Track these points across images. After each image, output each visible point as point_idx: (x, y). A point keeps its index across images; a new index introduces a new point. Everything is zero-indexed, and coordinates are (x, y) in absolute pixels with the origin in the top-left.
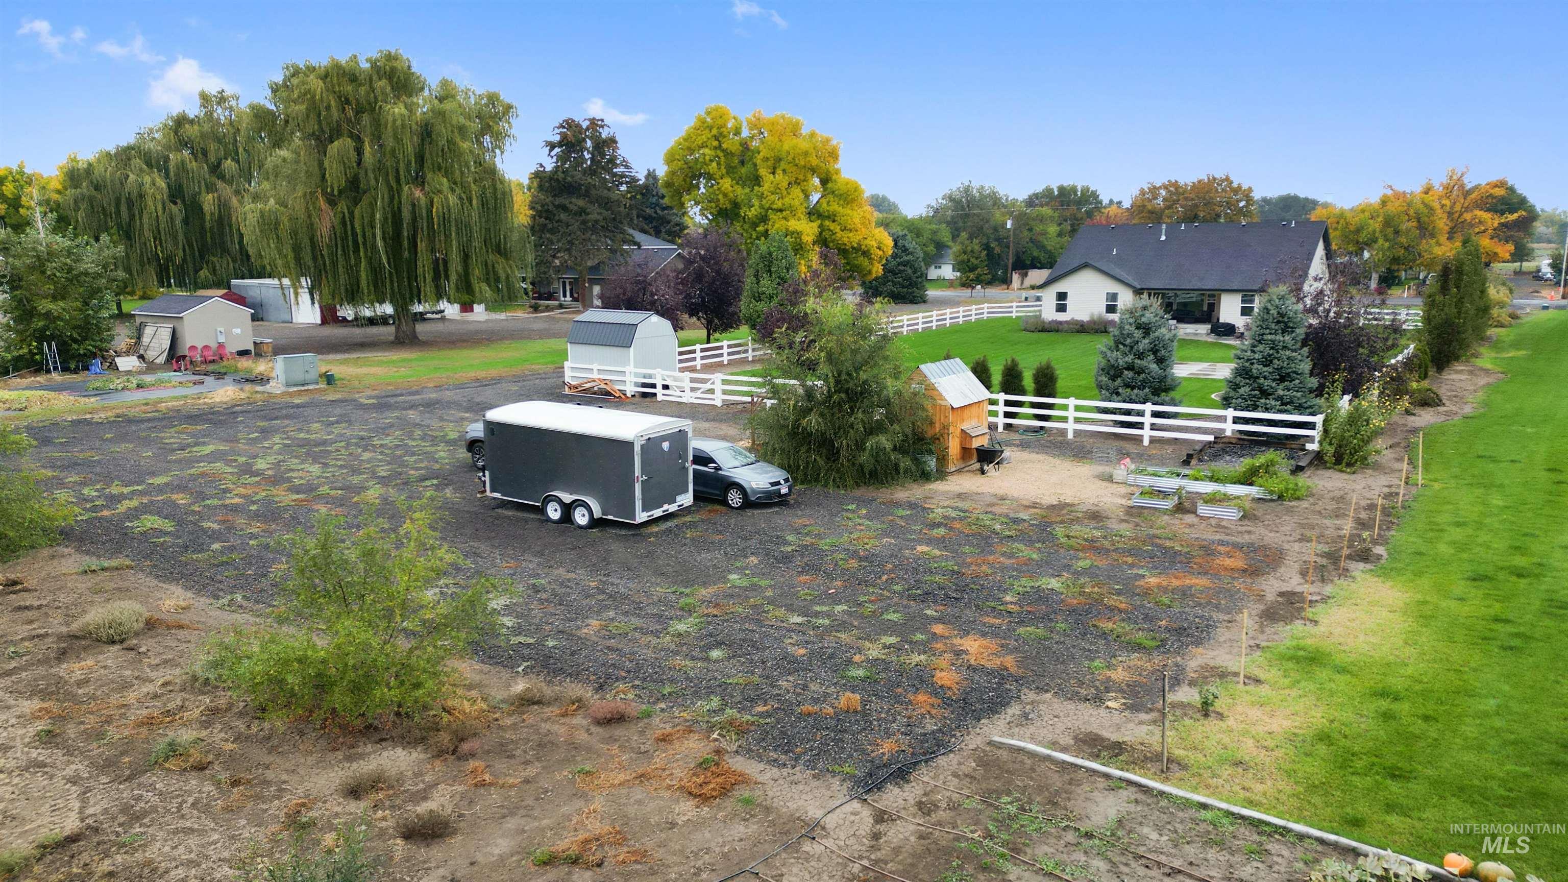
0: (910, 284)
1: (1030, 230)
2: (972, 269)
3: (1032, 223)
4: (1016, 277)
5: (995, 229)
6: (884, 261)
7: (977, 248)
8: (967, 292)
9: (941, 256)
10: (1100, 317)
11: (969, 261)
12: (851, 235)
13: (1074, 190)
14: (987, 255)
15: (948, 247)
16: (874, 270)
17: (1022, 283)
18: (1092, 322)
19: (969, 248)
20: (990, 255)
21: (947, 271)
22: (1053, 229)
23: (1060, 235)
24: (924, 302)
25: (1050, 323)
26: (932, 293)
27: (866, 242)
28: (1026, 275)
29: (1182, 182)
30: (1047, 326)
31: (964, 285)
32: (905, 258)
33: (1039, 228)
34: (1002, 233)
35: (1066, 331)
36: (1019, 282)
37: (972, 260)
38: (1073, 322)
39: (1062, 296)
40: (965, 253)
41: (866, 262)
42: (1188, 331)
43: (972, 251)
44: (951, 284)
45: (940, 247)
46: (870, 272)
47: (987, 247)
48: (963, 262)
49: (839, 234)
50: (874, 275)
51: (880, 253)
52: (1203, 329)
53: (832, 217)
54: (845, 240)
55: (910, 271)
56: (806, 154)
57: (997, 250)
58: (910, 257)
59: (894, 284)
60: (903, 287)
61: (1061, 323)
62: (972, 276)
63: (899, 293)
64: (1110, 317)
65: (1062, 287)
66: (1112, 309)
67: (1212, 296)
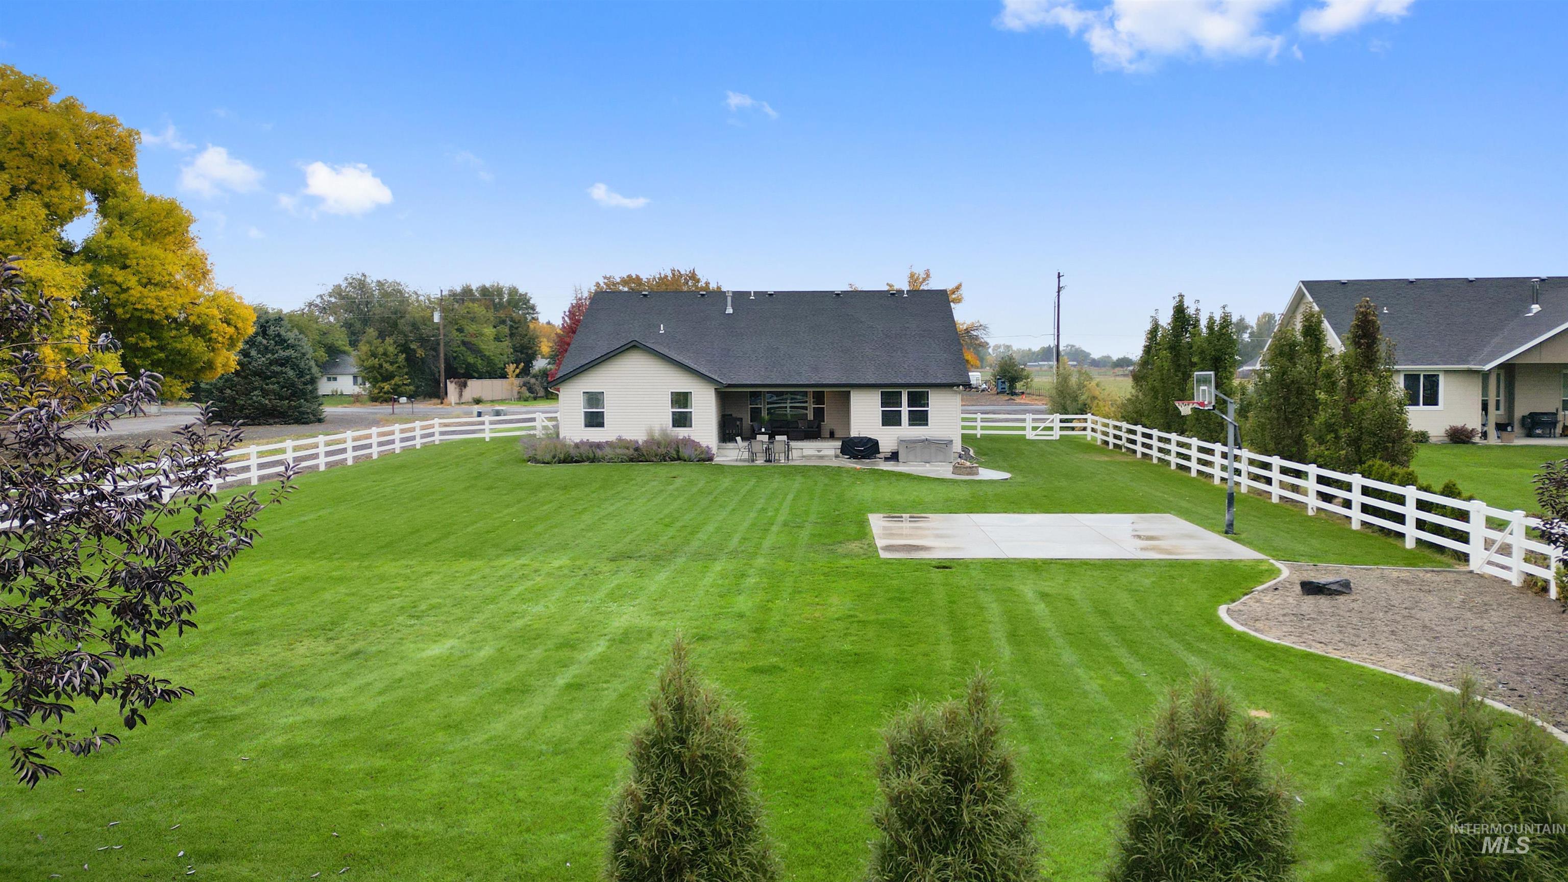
0: (293, 394)
1: (460, 330)
2: (387, 377)
3: (463, 322)
4: (452, 387)
5: (414, 326)
6: (240, 345)
7: (391, 349)
8: (386, 408)
9: (335, 365)
10: (664, 432)
11: (381, 366)
12: (163, 293)
13: (499, 291)
14: (407, 359)
15: (344, 352)
16: (219, 361)
17: (461, 395)
18: (651, 442)
19: (381, 350)
20: (411, 359)
21: (346, 384)
22: (489, 331)
23: (497, 339)
24: (320, 421)
25: (577, 446)
26: (329, 410)
27: (197, 309)
28: (465, 385)
29: (644, 277)
30: (574, 452)
31: (374, 399)
32: (282, 354)
33: (471, 328)
34: (425, 331)
35: (610, 460)
36: (457, 396)
37: (386, 366)
38: (622, 443)
39: (594, 399)
40: (374, 355)
41: (199, 347)
42: (806, 452)
43: (385, 354)
44: (356, 399)
45: (333, 352)
46: (210, 365)
47: (404, 348)
48: (372, 368)
49: (136, 292)
50: (220, 371)
51: (231, 330)
52: (828, 449)
53: (121, 260)
54: (152, 303)
55: (291, 373)
56: (51, 136)
57: (420, 353)
58: (290, 352)
59: (265, 393)
60: (282, 398)
61: (599, 446)
62: (387, 387)
63: (274, 408)
64: (682, 433)
65: (592, 382)
66: (681, 420)
67: (819, 397)
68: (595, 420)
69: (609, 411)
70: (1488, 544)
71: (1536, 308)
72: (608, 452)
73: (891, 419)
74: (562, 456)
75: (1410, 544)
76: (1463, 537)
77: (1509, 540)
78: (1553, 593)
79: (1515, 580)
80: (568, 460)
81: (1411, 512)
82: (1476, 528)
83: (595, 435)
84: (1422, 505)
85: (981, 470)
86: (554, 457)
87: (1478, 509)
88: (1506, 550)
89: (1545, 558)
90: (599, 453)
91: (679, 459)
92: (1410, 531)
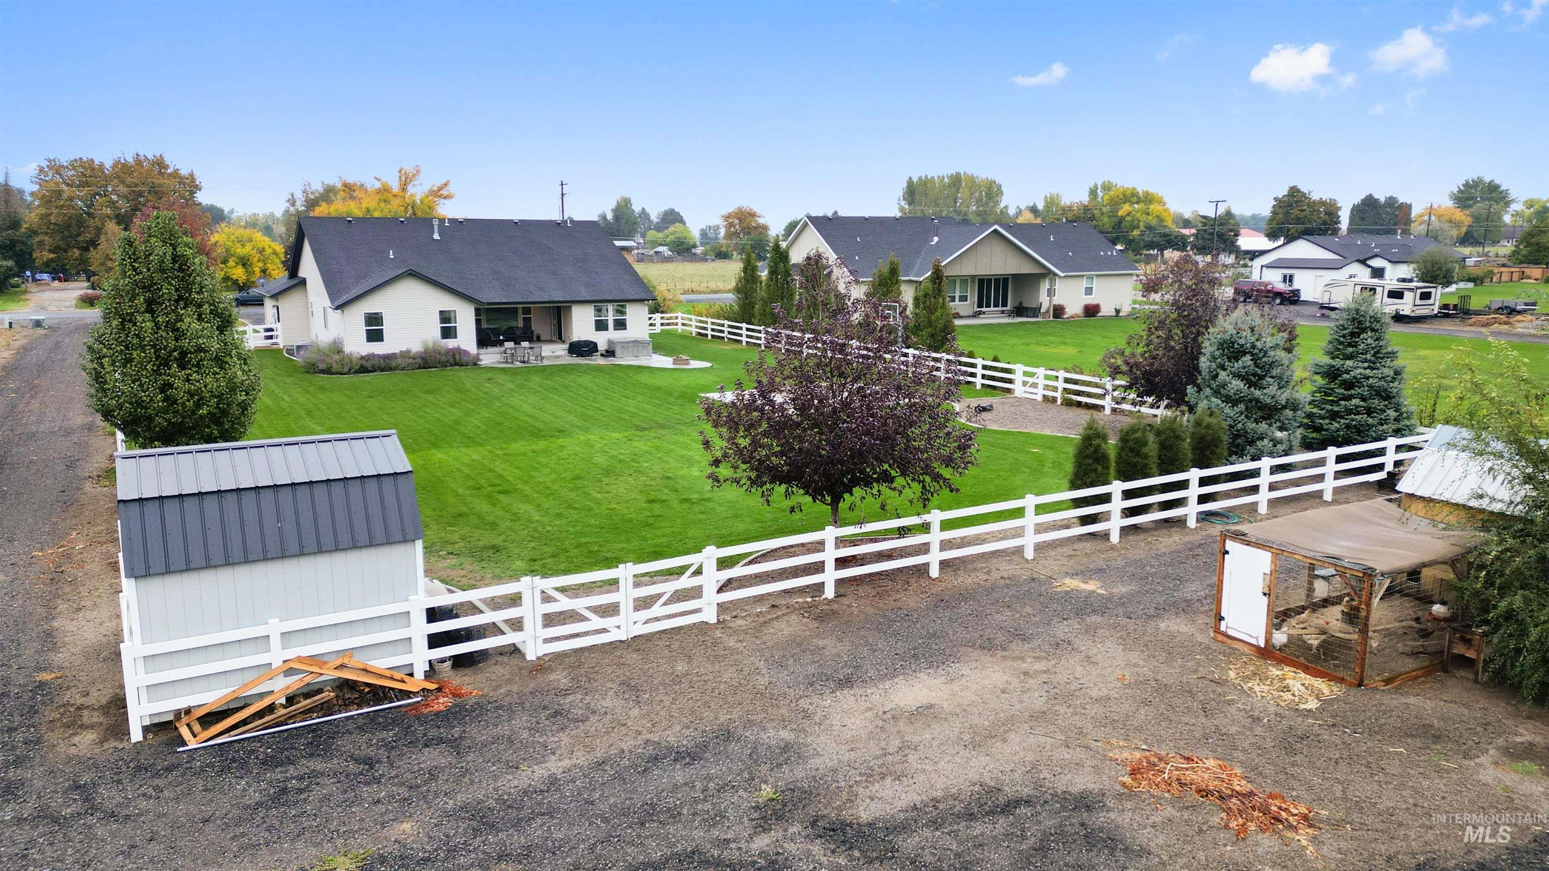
10: (436, 344)
30: (364, 364)
35: (403, 368)
39: (374, 319)
52: (557, 351)
61: (386, 357)
64: (451, 343)
65: (371, 305)
66: (448, 332)
67: (527, 311)
68: (375, 336)
69: (387, 328)
70: (1025, 384)
71: (936, 239)
72: (399, 361)
73: (601, 326)
74: (358, 367)
75: (979, 387)
76: (1010, 381)
77: (1036, 381)
78: (1059, 402)
79: (1039, 398)
80: (363, 370)
81: (979, 371)
82: (1018, 377)
83: (377, 348)
84: (985, 367)
85: (691, 362)
86: (350, 370)
87: (1019, 368)
88: (1034, 385)
89: (1057, 388)
90: (393, 364)
91: (456, 364)
92: (979, 381)
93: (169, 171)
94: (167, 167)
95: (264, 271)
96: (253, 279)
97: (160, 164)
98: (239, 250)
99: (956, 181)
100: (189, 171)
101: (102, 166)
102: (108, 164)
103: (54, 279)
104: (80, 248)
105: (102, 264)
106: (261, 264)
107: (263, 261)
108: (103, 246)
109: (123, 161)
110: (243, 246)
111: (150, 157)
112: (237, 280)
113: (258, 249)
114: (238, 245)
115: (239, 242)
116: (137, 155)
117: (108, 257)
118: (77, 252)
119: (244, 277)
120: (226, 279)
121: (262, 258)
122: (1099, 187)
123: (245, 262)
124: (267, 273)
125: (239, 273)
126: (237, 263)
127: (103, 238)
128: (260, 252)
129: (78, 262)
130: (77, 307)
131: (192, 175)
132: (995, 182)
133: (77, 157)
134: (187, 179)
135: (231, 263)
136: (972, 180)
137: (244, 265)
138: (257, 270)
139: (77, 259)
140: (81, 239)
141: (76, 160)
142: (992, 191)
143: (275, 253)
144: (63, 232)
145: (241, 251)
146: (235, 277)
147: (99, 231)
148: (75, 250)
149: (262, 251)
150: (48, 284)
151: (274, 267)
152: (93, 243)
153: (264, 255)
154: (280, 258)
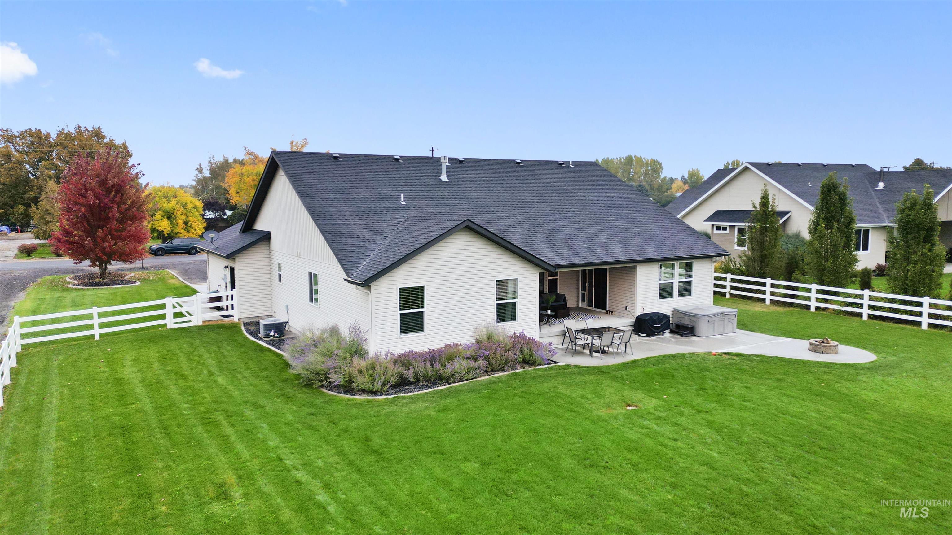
66: (506, 312)
71: (882, 184)
73: (665, 291)
93: (106, 141)
94: (104, 137)
95: (186, 223)
96: (176, 231)
97: (98, 133)
98: (165, 205)
99: (629, 160)
100: (123, 141)
101: (48, 136)
102: (53, 136)
103: (12, 230)
104: (24, 204)
105: (42, 218)
106: (184, 217)
107: (186, 214)
108: (43, 204)
109: (66, 131)
110: (169, 201)
111: (90, 129)
112: (163, 231)
113: (182, 203)
114: (164, 200)
115: (165, 197)
116: (79, 127)
117: (47, 212)
118: (21, 208)
119: (169, 229)
120: (153, 230)
121: (185, 212)
122: (731, 164)
123: (169, 216)
124: (189, 225)
125: (164, 225)
126: (163, 216)
127: (43, 195)
128: (183, 207)
129: (22, 216)
130: (16, 257)
131: (124, 144)
132: (657, 161)
133: (27, 128)
134: (120, 147)
135: (158, 216)
136: (639, 160)
137: (169, 218)
138: (180, 222)
139: (22, 214)
140: (26, 196)
141: (26, 131)
142: (656, 167)
143: (195, 207)
144: (10, 191)
145: (167, 206)
146: (160, 229)
147: (41, 189)
148: (20, 206)
149: (184, 205)
150: (6, 235)
151: (195, 220)
152: (36, 200)
153: (186, 209)
154: (199, 212)
